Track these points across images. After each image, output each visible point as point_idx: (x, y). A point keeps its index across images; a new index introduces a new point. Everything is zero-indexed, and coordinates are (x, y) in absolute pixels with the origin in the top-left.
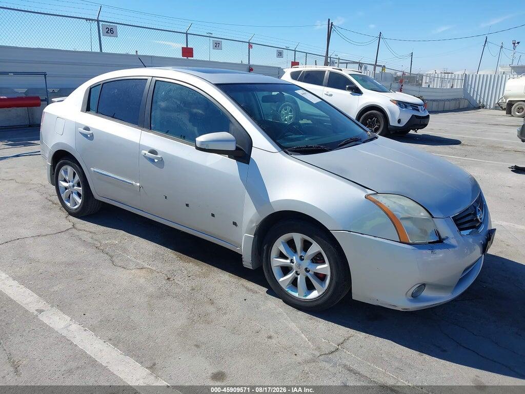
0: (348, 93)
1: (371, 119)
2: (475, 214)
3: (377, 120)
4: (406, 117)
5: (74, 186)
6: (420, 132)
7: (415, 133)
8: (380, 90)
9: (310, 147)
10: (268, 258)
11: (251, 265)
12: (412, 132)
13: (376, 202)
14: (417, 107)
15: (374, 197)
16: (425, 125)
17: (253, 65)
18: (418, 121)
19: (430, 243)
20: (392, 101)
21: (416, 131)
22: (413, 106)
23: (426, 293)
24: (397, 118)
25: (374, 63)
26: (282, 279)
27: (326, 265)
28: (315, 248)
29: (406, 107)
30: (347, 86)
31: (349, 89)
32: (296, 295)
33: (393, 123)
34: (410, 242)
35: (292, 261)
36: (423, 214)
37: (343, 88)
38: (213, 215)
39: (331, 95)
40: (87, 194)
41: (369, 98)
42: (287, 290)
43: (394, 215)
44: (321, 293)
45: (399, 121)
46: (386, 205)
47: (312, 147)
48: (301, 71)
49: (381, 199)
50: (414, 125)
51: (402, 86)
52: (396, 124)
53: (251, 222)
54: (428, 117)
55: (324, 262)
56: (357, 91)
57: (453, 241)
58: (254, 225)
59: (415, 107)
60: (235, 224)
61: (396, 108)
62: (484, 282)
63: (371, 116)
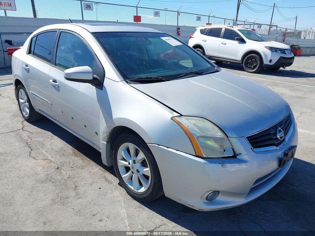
0: (236, 42)
1: (251, 60)
2: (275, 134)
3: (255, 61)
4: (276, 58)
5: (25, 102)
6: (288, 68)
7: (284, 69)
8: (260, 40)
9: (150, 78)
10: (115, 160)
11: (107, 164)
12: (281, 68)
13: (179, 123)
14: (285, 51)
15: (178, 119)
16: (291, 64)
17: (180, 26)
18: (285, 61)
19: (223, 158)
20: (266, 47)
21: (284, 68)
22: (281, 50)
23: (220, 198)
24: (269, 59)
25: (270, 24)
26: (124, 176)
27: (148, 169)
28: (141, 156)
29: (276, 51)
30: (236, 38)
31: (237, 40)
32: (132, 188)
33: (266, 62)
34: (205, 156)
35: (129, 163)
36: (220, 134)
37: (233, 39)
38: (85, 126)
39: (225, 44)
40: (31, 108)
41: (251, 45)
42: (127, 184)
43: (191, 133)
44: (146, 189)
45: (271, 61)
46: (186, 126)
47: (151, 78)
48: (207, 29)
49: (183, 120)
50: (282, 63)
51: (285, 38)
52: (268, 63)
53: (104, 132)
54: (293, 58)
55: (147, 167)
56: (242, 41)
57: (245, 157)
58: (105, 135)
59: (283, 51)
60: (97, 133)
61: (269, 52)
62: (292, 185)
63: (251, 58)
